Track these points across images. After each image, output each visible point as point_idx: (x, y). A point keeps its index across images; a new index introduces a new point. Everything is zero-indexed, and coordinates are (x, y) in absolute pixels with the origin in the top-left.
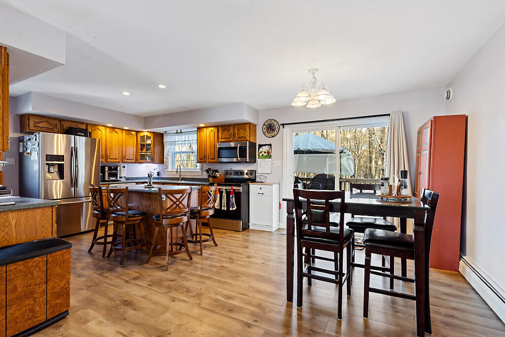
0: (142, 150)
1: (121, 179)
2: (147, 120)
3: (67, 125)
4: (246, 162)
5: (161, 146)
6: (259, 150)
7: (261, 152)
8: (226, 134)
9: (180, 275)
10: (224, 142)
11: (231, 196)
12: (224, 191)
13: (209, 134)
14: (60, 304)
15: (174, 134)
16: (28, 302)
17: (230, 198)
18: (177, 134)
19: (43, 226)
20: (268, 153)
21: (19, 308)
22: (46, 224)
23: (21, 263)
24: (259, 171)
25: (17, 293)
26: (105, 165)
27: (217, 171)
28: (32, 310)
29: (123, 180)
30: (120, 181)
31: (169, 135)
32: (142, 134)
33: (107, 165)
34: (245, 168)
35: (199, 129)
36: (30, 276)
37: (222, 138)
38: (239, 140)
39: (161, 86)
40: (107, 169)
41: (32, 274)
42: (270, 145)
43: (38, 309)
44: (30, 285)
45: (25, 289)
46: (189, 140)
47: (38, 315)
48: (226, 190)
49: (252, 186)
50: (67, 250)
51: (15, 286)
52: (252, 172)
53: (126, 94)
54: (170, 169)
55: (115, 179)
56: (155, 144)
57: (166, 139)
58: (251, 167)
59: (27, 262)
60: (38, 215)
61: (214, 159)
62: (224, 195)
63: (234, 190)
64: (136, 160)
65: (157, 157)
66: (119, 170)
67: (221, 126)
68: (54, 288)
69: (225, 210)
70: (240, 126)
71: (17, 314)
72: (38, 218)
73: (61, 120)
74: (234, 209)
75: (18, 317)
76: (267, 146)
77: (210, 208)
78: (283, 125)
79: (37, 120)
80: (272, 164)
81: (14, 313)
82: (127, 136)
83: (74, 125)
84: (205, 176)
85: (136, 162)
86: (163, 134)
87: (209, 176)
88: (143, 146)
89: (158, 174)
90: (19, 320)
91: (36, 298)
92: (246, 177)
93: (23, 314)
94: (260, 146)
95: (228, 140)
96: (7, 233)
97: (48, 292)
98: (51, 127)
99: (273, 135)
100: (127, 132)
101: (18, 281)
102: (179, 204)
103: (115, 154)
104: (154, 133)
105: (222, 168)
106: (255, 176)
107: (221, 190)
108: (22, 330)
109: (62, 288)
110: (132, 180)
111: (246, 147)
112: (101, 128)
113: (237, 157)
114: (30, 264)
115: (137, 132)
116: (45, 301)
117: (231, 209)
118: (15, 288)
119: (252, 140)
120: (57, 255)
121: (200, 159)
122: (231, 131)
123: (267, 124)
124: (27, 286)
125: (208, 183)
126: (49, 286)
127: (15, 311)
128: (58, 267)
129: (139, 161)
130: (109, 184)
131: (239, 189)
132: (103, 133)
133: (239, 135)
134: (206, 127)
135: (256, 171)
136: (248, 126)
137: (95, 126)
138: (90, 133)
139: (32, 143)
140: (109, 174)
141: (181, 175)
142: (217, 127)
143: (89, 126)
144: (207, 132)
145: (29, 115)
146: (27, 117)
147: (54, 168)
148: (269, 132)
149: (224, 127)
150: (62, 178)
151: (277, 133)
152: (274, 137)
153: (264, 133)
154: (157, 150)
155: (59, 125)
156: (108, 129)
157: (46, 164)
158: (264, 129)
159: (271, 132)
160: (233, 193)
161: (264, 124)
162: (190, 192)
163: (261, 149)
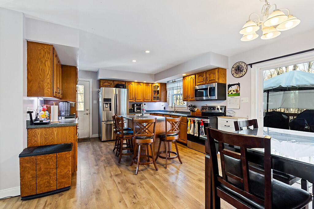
0: (155, 94)
2: (156, 76)
3: (116, 83)
5: (165, 91)
7: (231, 91)
8: (201, 79)
9: (140, 181)
10: (199, 85)
11: (201, 126)
13: (190, 80)
14: (65, 182)
16: (46, 177)
18: (173, 83)
19: (70, 136)
20: (237, 91)
21: (42, 179)
23: (43, 156)
24: (228, 107)
25: (41, 172)
26: (135, 103)
27: (195, 107)
28: (49, 182)
31: (170, 83)
32: (154, 85)
34: (218, 105)
35: (184, 77)
36: (48, 164)
37: (198, 82)
38: (210, 82)
39: (147, 52)
40: (135, 105)
41: (49, 163)
42: (239, 84)
43: (52, 182)
44: (48, 169)
45: (45, 170)
46: (180, 86)
47: (52, 186)
48: (197, 121)
49: (220, 119)
50: (68, 152)
51: (40, 167)
52: (222, 108)
53: (134, 61)
55: (139, 111)
56: (162, 90)
57: (168, 86)
59: (46, 156)
60: (67, 130)
61: (193, 98)
62: (196, 125)
63: (204, 121)
64: (152, 100)
65: (163, 97)
66: (142, 106)
67: (198, 73)
68: (61, 172)
69: (197, 136)
70: (211, 71)
71: (41, 182)
72: (67, 132)
73: (113, 81)
75: (42, 185)
76: (236, 86)
78: (251, 65)
79: (104, 82)
80: (241, 101)
81: (39, 182)
82: (146, 87)
83: (119, 83)
84: (189, 110)
85: (152, 101)
86: (166, 84)
88: (155, 91)
89: (165, 108)
90: (42, 186)
91: (51, 176)
92: (217, 111)
93: (44, 183)
94: (230, 86)
95: (202, 83)
96: (52, 138)
97: (57, 174)
98: (110, 85)
99: (241, 75)
100: (146, 84)
101: (42, 165)
102: (146, 130)
103: (140, 97)
104: (161, 84)
105: (200, 105)
106: (225, 111)
107: (194, 121)
108: (44, 192)
109: (65, 173)
110: (151, 112)
111: (215, 88)
112: (133, 83)
113: (208, 96)
114: (48, 157)
115: (152, 84)
116: (56, 179)
117: (201, 136)
118: (40, 169)
119: (221, 81)
120: (62, 154)
121: (185, 98)
122: (204, 76)
123: (235, 66)
124: (46, 169)
126: (58, 171)
127: (41, 181)
128: (63, 161)
129: (153, 101)
130: (135, 114)
131: (207, 121)
132: (133, 86)
133: (210, 78)
134: (187, 76)
135: (225, 107)
136: (217, 70)
137: (130, 82)
138: (126, 86)
139: (100, 93)
140: (137, 108)
141: (175, 110)
142: (195, 74)
143: (127, 83)
144: (188, 79)
145: (101, 79)
146: (100, 81)
147: (108, 105)
148: (237, 73)
149: (199, 74)
150: (111, 110)
151: (245, 73)
152: (242, 77)
153: (232, 74)
154: (163, 94)
155: (113, 84)
156: (136, 83)
157: (104, 103)
158: (233, 71)
159: (239, 73)
160: (203, 123)
161: (233, 67)
162: (155, 122)
163: (230, 89)
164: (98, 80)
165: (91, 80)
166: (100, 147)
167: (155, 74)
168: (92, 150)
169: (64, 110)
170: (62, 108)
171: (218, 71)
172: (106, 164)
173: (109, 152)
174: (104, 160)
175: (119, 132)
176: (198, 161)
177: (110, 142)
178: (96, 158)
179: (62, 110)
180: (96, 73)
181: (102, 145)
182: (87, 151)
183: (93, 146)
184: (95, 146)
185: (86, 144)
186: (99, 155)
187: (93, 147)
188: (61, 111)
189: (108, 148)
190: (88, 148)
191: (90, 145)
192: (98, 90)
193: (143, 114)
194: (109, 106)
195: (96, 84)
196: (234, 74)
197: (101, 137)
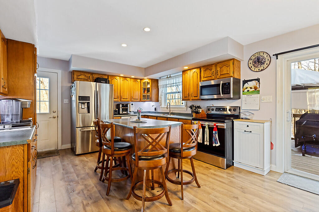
0: (144, 92)
1: (131, 113)
2: (147, 70)
3: (96, 76)
4: (230, 99)
5: (157, 89)
6: (243, 86)
7: (247, 88)
8: (208, 73)
10: (206, 81)
11: (214, 132)
12: (207, 127)
13: (192, 75)
15: (165, 79)
17: (213, 134)
18: (167, 79)
19: (13, 165)
20: (256, 88)
22: (17, 163)
24: (243, 108)
27: (199, 107)
29: (132, 113)
30: (130, 114)
31: (163, 80)
32: (144, 81)
33: (121, 103)
35: (184, 72)
37: (204, 77)
38: (222, 77)
40: (121, 106)
42: (258, 80)
48: (209, 125)
49: (236, 122)
52: (235, 108)
53: (124, 45)
54: (163, 106)
55: (126, 113)
56: (153, 87)
57: (161, 83)
58: (235, 103)
60: (8, 153)
61: (197, 97)
62: (207, 130)
63: (217, 126)
64: (140, 99)
65: (154, 96)
66: (128, 106)
67: (204, 66)
69: (208, 144)
70: (223, 63)
72: (7, 157)
73: (92, 73)
74: (217, 145)
76: (253, 82)
77: (192, 148)
78: (277, 55)
80: (260, 100)
82: (134, 83)
84: (189, 111)
85: (140, 101)
86: (158, 80)
87: (192, 112)
88: (145, 89)
89: (155, 109)
92: (229, 113)
94: (245, 82)
95: (210, 78)
98: (86, 78)
99: (262, 68)
100: (134, 80)
103: (126, 96)
104: (152, 80)
105: (204, 105)
106: (239, 113)
107: (204, 125)
111: (229, 84)
112: (118, 78)
113: (220, 94)
115: (141, 79)
117: (214, 145)
119: (236, 77)
121: (185, 97)
122: (213, 70)
123: (253, 58)
125: (191, 118)
129: (142, 100)
130: (121, 117)
131: (223, 126)
132: (118, 81)
133: (222, 72)
134: (189, 70)
135: (240, 107)
136: (231, 62)
137: (114, 76)
138: (109, 81)
139: (73, 89)
140: (122, 109)
141: (170, 111)
142: (200, 68)
143: (109, 77)
144: (190, 74)
145: (74, 71)
146: (73, 72)
147: (84, 105)
148: (256, 66)
149: (206, 67)
150: (89, 112)
151: (267, 66)
152: (263, 70)
153: (250, 68)
154: (154, 92)
155: (91, 77)
156: (121, 78)
157: (79, 102)
158: (250, 63)
159: (259, 66)
160: (216, 129)
161: (250, 59)
162: (168, 131)
163: (246, 85)
164: (70, 72)
165: (60, 72)
166: (75, 166)
167: (146, 67)
168: (62, 171)
169: (10, 114)
170: (6, 110)
171: (233, 63)
172: (86, 198)
173: (88, 174)
174: (82, 190)
175: (106, 146)
176: (217, 180)
177: (89, 155)
178: (69, 187)
179: (6, 113)
180: (67, 63)
181: (77, 160)
182: (53, 173)
183: (64, 163)
184: (66, 163)
185: (52, 161)
186: (72, 181)
187: (63, 165)
188: (5, 115)
189: (86, 166)
190: (55, 167)
191: (59, 162)
192: (70, 85)
193: (139, 118)
194: (86, 106)
195: (67, 77)
196: (251, 67)
197: (75, 148)
